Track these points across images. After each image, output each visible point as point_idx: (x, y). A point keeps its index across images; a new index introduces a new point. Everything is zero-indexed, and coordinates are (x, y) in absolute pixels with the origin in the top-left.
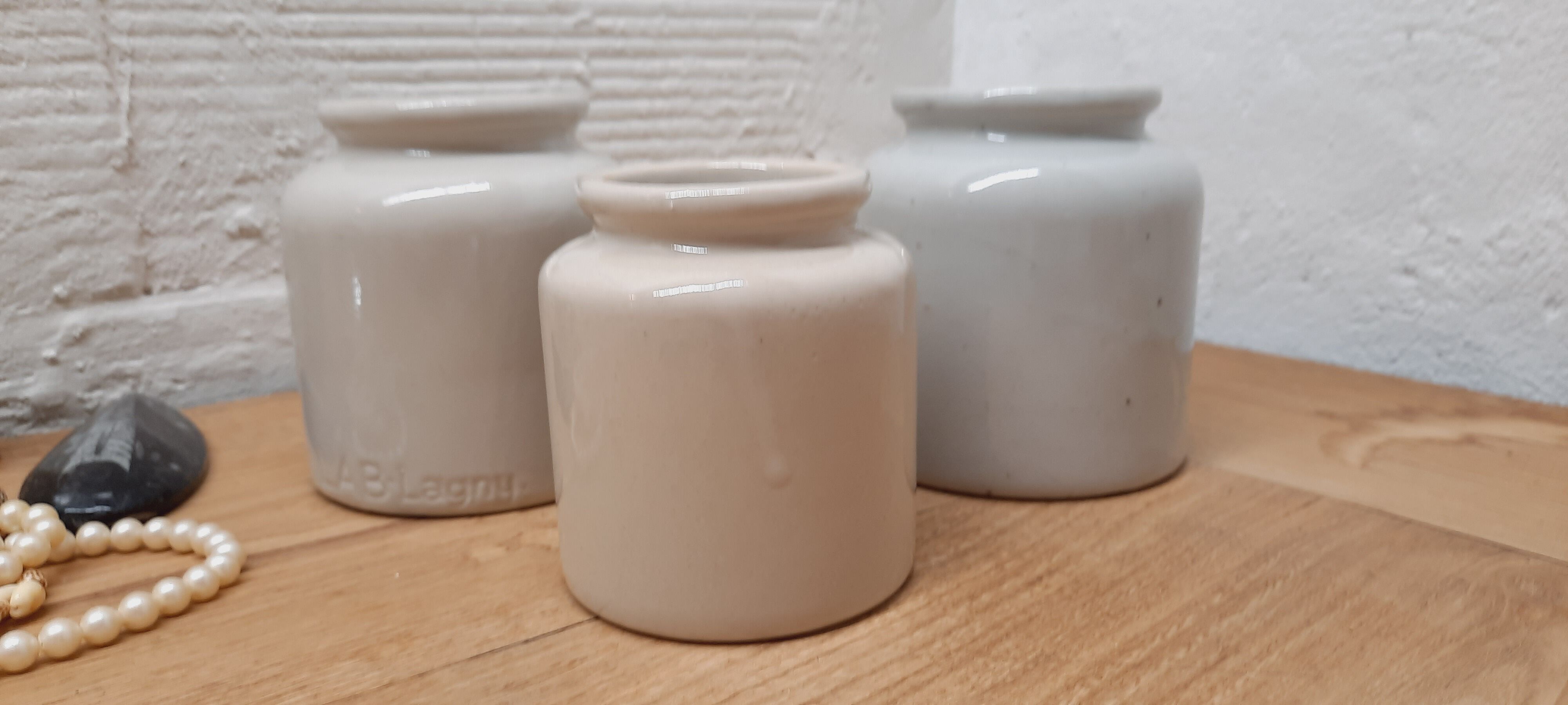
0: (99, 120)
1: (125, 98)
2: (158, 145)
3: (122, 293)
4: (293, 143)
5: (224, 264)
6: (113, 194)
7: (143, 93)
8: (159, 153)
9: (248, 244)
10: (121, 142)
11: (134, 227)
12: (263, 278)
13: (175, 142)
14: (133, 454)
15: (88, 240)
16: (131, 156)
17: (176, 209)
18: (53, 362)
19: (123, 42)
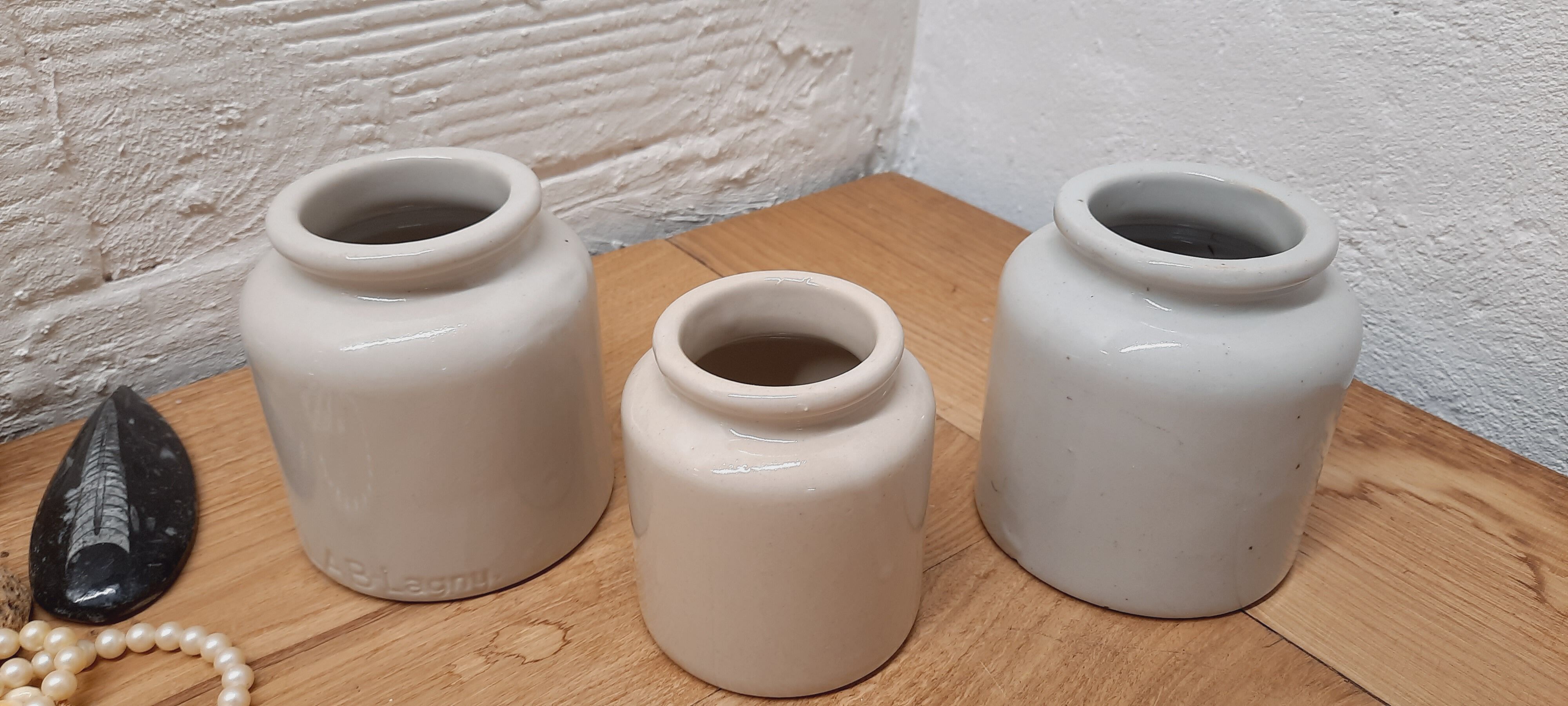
0: (30, 125)
1: (53, 98)
2: (95, 138)
3: (83, 286)
4: (233, 114)
5: (180, 241)
6: (58, 195)
7: (68, 89)
8: (96, 146)
9: (202, 220)
10: (57, 142)
11: (84, 221)
12: (220, 248)
13: (112, 133)
14: (130, 525)
15: (41, 242)
16: (69, 154)
17: (124, 197)
18: (27, 359)
19: (39, 39)
